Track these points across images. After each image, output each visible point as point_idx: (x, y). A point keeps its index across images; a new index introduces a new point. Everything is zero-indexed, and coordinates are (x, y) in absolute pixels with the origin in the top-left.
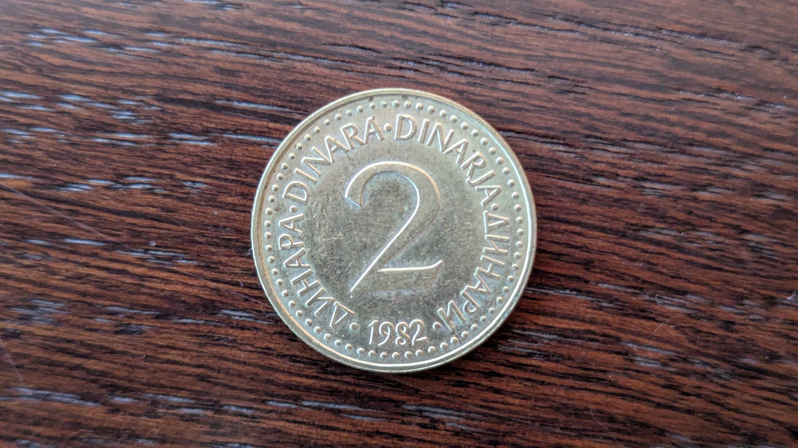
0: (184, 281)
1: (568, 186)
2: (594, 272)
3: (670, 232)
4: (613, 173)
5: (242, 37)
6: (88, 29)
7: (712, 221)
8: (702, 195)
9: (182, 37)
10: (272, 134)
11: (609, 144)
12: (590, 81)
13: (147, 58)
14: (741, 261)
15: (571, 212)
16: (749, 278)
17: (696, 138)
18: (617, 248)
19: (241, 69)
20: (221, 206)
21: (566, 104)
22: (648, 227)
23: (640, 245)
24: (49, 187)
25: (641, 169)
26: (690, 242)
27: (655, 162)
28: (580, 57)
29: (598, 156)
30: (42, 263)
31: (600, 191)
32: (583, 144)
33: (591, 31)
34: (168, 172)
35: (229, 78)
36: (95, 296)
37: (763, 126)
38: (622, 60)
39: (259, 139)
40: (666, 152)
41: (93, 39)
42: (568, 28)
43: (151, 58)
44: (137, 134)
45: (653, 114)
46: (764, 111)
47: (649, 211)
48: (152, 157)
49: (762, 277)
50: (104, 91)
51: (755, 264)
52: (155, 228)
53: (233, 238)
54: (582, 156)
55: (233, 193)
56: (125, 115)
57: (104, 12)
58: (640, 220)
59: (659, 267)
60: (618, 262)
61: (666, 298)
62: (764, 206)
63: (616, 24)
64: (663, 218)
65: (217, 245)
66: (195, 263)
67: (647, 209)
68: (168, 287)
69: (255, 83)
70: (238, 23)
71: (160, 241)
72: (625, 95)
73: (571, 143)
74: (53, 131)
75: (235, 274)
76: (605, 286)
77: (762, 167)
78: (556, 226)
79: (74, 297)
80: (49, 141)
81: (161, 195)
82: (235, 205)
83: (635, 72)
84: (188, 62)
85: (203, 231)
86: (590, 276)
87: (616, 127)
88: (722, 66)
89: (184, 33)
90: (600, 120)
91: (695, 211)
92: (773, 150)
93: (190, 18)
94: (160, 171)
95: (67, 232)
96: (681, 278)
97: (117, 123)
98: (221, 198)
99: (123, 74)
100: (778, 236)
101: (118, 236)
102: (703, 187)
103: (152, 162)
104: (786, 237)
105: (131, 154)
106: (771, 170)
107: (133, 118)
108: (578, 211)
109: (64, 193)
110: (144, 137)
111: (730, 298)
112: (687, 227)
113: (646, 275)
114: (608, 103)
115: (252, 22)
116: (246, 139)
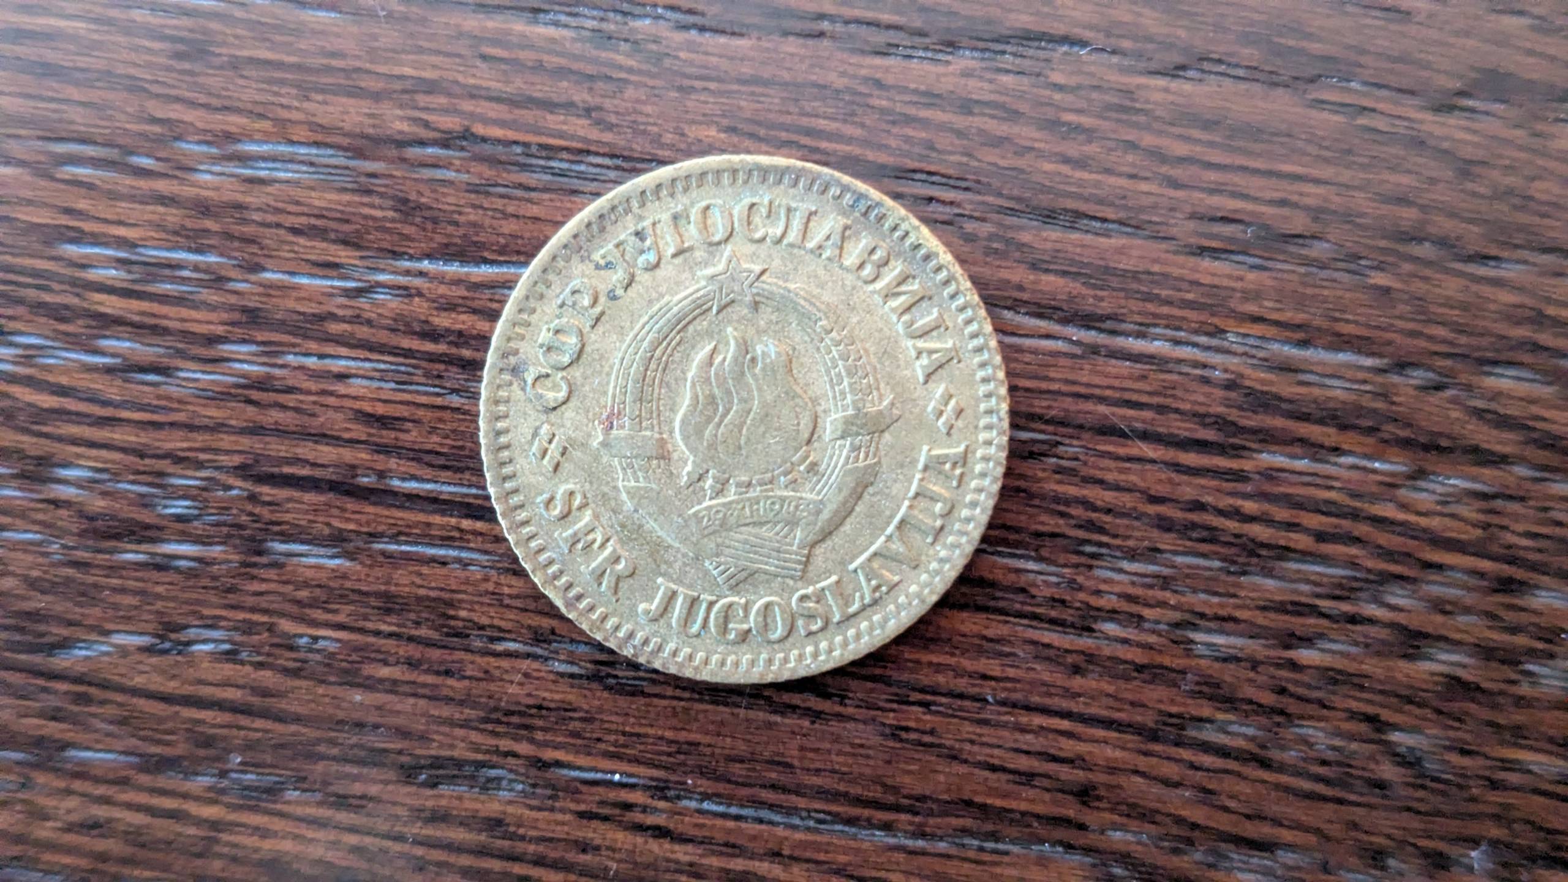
0: (296, 831)
1: (1046, 640)
2: (1098, 808)
3: (1244, 730)
4: (1132, 615)
5: (408, 353)
6: (105, 337)
7: (1325, 707)
8: (1305, 655)
9: (289, 353)
10: (468, 541)
11: (1124, 558)
12: (1086, 435)
13: (222, 396)
14: (1380, 785)
15: (1053, 690)
16: (1397, 816)
17: (1292, 545)
18: (1142, 763)
19: (406, 414)
20: (370, 685)
21: (1039, 480)
22: (1201, 720)
23: (1186, 754)
24: (33, 649)
25: (1186, 607)
26: (1283, 748)
27: (1216, 594)
28: (1065, 388)
29: (1105, 581)
30: (20, 795)
31: (1108, 650)
32: (1075, 559)
33: (1090, 336)
34: (265, 619)
35: (384, 432)
36: (125, 861)
37: (1423, 521)
38: (1150, 393)
39: (442, 552)
40: (1233, 573)
41: (113, 355)
42: (1043, 331)
43: (229, 394)
44: (204, 544)
45: (1208, 499)
46: (1426, 490)
47: (1205, 689)
48: (231, 590)
49: (1418, 813)
50: (137, 460)
51: (1411, 790)
52: (240, 728)
53: (391, 746)
54: (1074, 581)
55: (391, 659)
56: (180, 507)
57: (135, 304)
58: (1185, 705)
59: (1223, 797)
60: (1144, 788)
61: (1235, 856)
62: (1424, 676)
63: (1136, 323)
64: (1229, 701)
65: (360, 762)
66: (318, 796)
67: (1198, 683)
68: (267, 845)
69: (434, 441)
70: (403, 325)
71: (249, 754)
72: (1153, 461)
73: (1053, 557)
74: (38, 537)
75: (397, 817)
76: (1118, 835)
77: (1420, 599)
78: (1024, 719)
79: (83, 863)
80: (30, 558)
81: (251, 663)
82: (395, 682)
83: (1173, 416)
84: (301, 402)
85: (333, 734)
86: (1090, 818)
87: (1136, 523)
88: (1343, 402)
89: (294, 345)
90: (1109, 511)
91: (1291, 688)
92: (1439, 567)
93: (303, 314)
94: (248, 616)
95: (69, 736)
96: (1265, 818)
97: (165, 523)
98: (368, 670)
99: (172, 424)
100: (1452, 734)
101: (168, 744)
102: (1308, 641)
103: (232, 598)
104: (1468, 737)
105: (191, 583)
106: (1440, 607)
107: (196, 512)
108: (1067, 690)
109: (61, 661)
110: (216, 551)
111: (1361, 857)
112: (1278, 719)
113: (1198, 814)
114: (1123, 477)
115: (427, 322)
116: (416, 553)
